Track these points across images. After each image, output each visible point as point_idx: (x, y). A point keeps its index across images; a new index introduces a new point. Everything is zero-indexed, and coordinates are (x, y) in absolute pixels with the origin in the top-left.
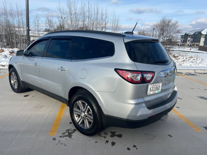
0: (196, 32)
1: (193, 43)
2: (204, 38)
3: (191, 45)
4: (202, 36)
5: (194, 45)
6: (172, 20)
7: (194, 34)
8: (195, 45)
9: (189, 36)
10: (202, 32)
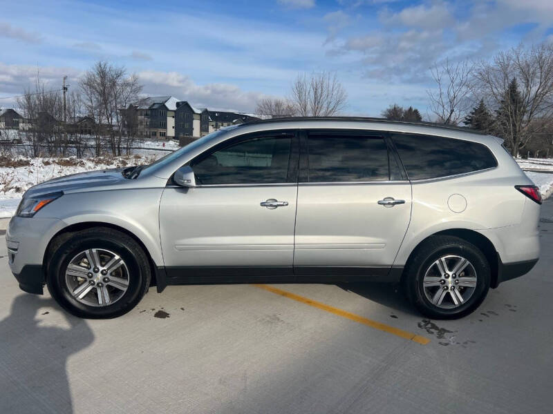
0: (154, 104)
1: (153, 130)
2: (173, 117)
3: (148, 134)
4: (169, 113)
5: (155, 134)
6: (124, 71)
7: (150, 109)
8: (158, 134)
9: (139, 113)
10: (167, 104)
